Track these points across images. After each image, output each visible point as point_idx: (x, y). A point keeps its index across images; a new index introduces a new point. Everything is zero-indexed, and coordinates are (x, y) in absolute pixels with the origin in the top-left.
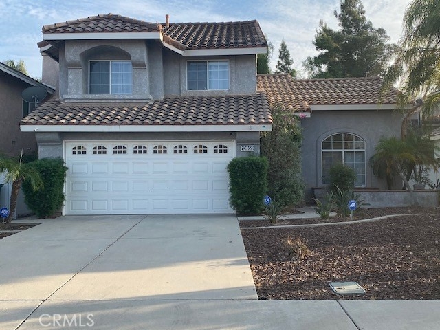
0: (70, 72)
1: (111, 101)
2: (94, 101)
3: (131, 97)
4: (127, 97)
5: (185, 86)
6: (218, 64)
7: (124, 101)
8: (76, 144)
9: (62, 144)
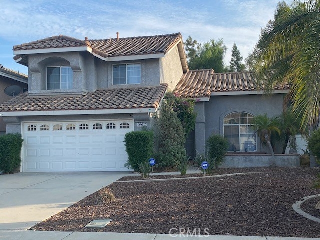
0: (33, 75)
1: (58, 94)
2: (47, 94)
3: (71, 91)
4: (68, 91)
5: (111, 82)
6: (134, 66)
7: (66, 94)
8: (30, 124)
9: (21, 124)
